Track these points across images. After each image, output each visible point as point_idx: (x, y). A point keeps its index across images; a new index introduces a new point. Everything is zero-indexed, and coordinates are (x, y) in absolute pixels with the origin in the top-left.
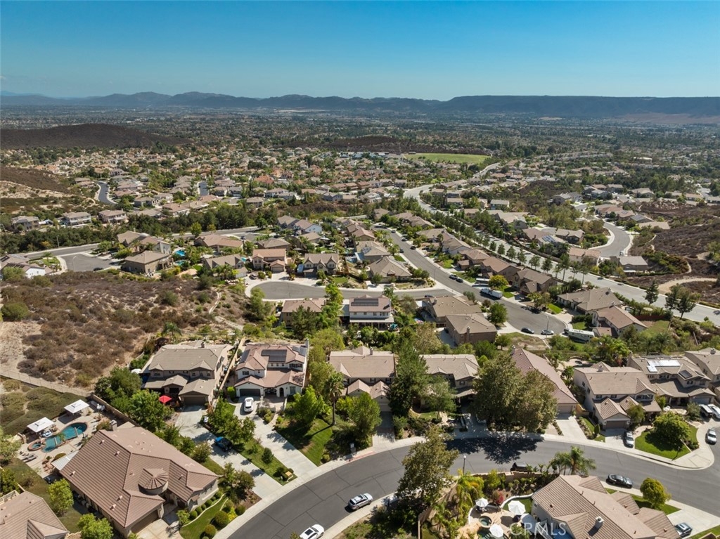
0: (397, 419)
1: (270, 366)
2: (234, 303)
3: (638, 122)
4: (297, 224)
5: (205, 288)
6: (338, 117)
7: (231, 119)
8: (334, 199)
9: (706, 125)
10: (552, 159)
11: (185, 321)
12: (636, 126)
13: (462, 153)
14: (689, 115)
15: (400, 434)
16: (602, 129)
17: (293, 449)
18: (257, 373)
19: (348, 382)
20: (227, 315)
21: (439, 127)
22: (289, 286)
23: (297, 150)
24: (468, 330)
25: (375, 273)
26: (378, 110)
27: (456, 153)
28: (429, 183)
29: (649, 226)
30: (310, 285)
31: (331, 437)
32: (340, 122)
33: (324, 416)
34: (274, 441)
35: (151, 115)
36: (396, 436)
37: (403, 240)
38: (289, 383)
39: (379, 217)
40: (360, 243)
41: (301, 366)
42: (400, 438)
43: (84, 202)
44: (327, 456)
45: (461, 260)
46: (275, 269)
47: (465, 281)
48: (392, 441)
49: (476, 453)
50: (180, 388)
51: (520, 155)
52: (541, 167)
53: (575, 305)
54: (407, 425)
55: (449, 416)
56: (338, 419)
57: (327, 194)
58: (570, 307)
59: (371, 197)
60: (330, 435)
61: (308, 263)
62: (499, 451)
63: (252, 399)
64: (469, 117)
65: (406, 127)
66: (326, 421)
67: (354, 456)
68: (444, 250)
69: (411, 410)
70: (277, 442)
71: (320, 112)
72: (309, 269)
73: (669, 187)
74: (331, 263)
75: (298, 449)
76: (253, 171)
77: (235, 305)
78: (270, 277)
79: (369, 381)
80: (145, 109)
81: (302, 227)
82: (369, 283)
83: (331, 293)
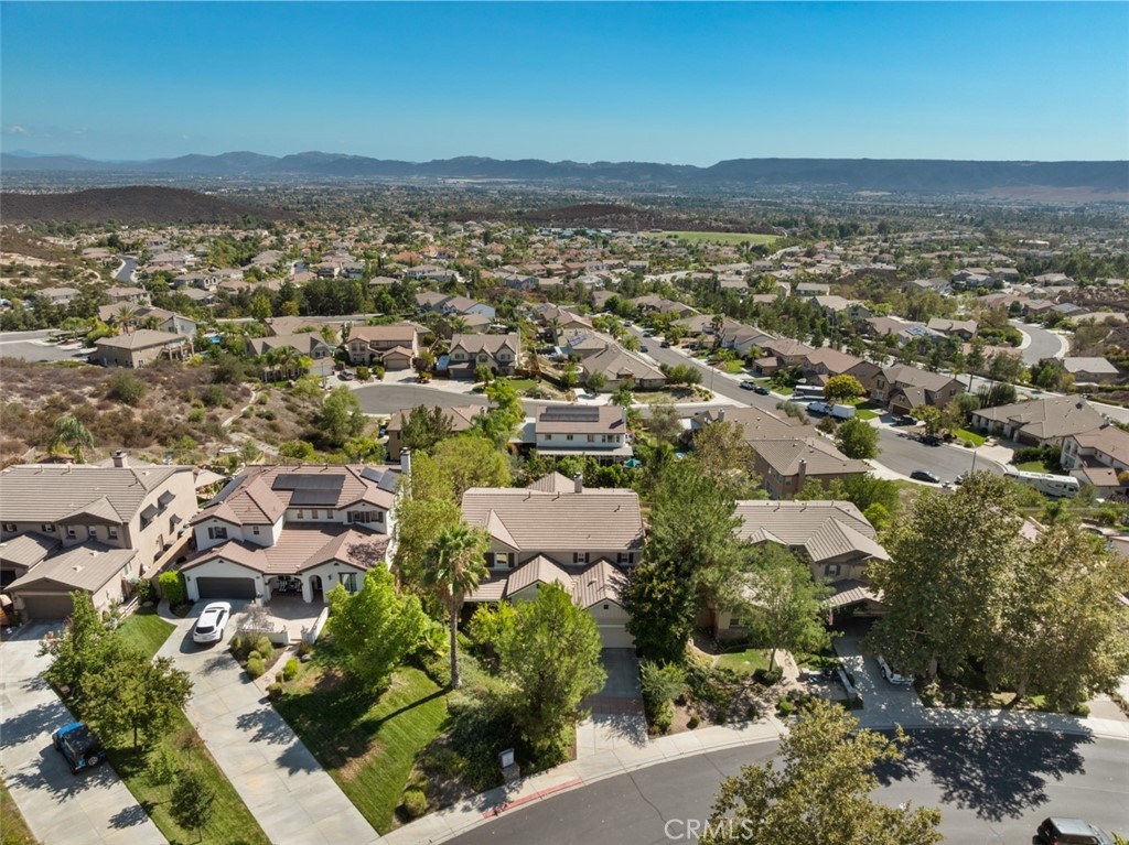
0: (652, 670)
1: (294, 516)
2: (286, 411)
3: (1012, 199)
4: (449, 304)
5: (226, 381)
6: (538, 190)
7: (369, 190)
8: (524, 286)
9: (1120, 204)
10: (885, 241)
11: (148, 434)
12: (1010, 203)
13: (737, 231)
14: (1093, 189)
15: (662, 718)
16: (956, 207)
17: (309, 769)
18: (249, 534)
19: (511, 563)
20: (262, 433)
21: (697, 203)
22: (415, 393)
23: (469, 226)
24: (803, 466)
25: (591, 373)
26: (601, 179)
27: (728, 231)
28: (686, 269)
29: (1093, 319)
30: (460, 392)
31: (441, 729)
32: (541, 195)
33: (427, 660)
34: (256, 739)
35: (245, 185)
36: (651, 724)
37: (646, 336)
38: (337, 562)
39: (600, 303)
40: (565, 331)
41: (381, 519)
42: (664, 729)
43: (80, 276)
44: (417, 799)
45: (762, 357)
46: (391, 364)
47: (772, 393)
48: (638, 741)
49: (906, 779)
50: (17, 571)
51: (833, 235)
52: (869, 250)
53: (1013, 430)
54: (685, 689)
55: (800, 663)
56: (470, 670)
57: (512, 278)
58: (1003, 435)
59: (587, 281)
60: (440, 720)
61: (459, 351)
62: (975, 775)
63: (226, 606)
64: (743, 191)
65: (645, 201)
66: (433, 677)
67: (512, 796)
68: (725, 344)
69: (690, 643)
70: (263, 743)
71: (510, 183)
72: (459, 363)
73: (1099, 271)
74: (504, 351)
75: (327, 766)
76: (390, 246)
77: (286, 416)
78: (380, 378)
79: (569, 561)
80: (237, 178)
81: (458, 307)
82: (580, 391)
83: (497, 399)
